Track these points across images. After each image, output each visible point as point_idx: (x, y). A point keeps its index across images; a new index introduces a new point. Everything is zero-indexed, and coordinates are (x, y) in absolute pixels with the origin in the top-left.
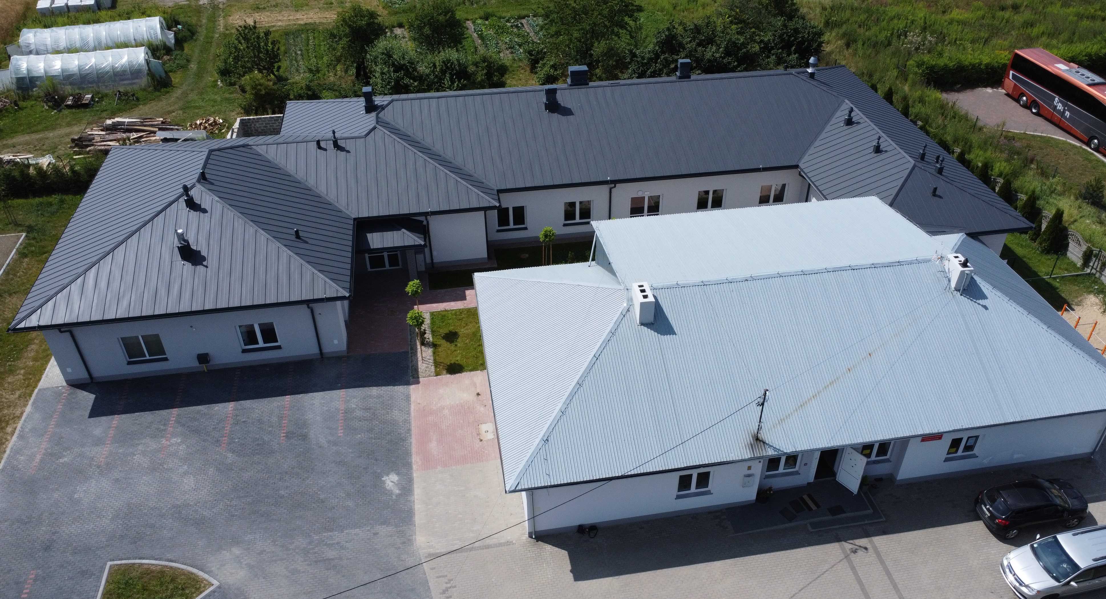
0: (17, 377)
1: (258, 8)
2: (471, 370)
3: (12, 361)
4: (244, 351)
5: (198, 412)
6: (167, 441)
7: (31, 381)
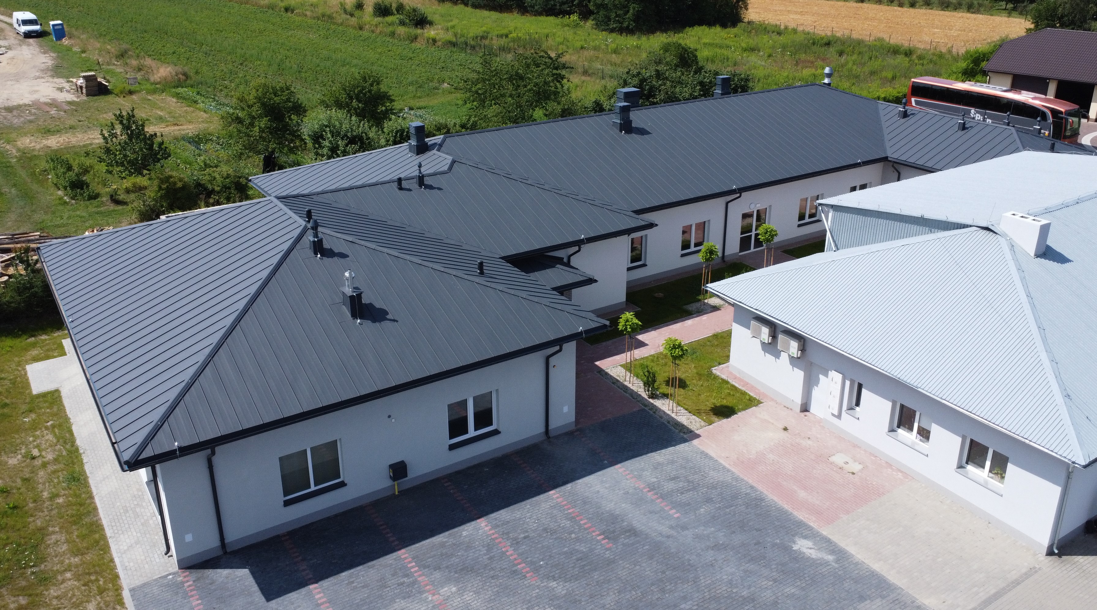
0: (62, 586)
1: (49, 131)
2: (744, 409)
3: (33, 566)
4: (452, 447)
5: (443, 545)
6: (434, 595)
7: (101, 583)
